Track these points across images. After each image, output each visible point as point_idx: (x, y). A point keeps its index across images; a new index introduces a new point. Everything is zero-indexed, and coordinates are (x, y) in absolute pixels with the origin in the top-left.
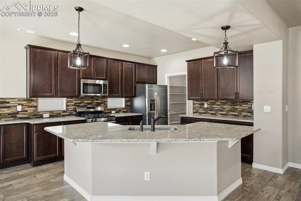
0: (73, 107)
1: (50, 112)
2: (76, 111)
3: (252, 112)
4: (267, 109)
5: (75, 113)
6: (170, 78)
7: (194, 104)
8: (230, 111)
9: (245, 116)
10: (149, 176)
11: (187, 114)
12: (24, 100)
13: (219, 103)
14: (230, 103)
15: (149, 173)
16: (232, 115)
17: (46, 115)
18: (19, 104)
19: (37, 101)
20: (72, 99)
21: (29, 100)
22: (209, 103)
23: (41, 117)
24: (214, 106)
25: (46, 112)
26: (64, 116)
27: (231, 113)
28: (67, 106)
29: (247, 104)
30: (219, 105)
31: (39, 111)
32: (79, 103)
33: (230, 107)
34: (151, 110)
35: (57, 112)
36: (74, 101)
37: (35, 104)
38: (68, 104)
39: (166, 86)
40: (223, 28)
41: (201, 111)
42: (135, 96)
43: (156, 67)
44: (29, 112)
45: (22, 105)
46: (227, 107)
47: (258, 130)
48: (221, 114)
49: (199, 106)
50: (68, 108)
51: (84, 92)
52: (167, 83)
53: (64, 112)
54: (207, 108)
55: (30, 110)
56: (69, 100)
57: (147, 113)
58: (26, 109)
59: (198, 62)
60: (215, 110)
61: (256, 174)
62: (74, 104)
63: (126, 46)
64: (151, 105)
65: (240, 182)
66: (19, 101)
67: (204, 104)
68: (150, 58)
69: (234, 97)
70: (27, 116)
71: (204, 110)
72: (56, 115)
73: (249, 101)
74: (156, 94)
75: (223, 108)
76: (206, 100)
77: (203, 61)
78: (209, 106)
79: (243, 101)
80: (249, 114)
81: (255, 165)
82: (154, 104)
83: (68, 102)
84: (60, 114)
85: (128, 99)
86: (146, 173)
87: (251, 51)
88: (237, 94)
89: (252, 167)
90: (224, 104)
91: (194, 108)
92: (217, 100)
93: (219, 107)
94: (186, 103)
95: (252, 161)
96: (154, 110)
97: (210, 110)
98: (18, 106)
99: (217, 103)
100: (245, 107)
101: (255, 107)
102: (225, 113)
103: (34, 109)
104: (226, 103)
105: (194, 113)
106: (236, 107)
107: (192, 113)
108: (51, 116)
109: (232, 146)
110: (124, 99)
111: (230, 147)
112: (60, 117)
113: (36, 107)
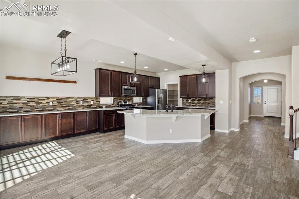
0: (117, 102)
1: (106, 105)
2: (119, 104)
3: (214, 104)
4: (222, 102)
5: (118, 105)
6: (168, 85)
7: (183, 100)
8: (203, 104)
9: (211, 106)
10: (172, 131)
11: (179, 105)
12: (94, 98)
13: (197, 100)
14: (203, 100)
15: (172, 130)
16: (204, 106)
17: (104, 107)
18: (92, 100)
19: (100, 98)
20: (116, 97)
21: (96, 98)
22: (191, 100)
23: (102, 107)
24: (194, 101)
25: (104, 105)
26: (112, 107)
27: (204, 105)
28: (114, 101)
29: (212, 100)
30: (197, 101)
31: (101, 104)
32: (119, 100)
33: (203, 102)
34: (159, 104)
35: (109, 105)
36: (117, 98)
37: (99, 100)
38: (114, 100)
39: (166, 90)
40: (202, 65)
41: (187, 104)
42: (148, 96)
43: (159, 78)
44: (96, 104)
45: (93, 100)
46: (202, 102)
47: (217, 111)
48: (198, 106)
49: (186, 101)
50: (114, 102)
51: (124, 94)
52: (166, 88)
53: (112, 104)
54: (191, 102)
55: (97, 103)
56: (115, 98)
57: (156, 106)
58: (95, 103)
59: (186, 77)
60: (195, 104)
61: (216, 133)
62: (117, 100)
63: (146, 67)
64: (158, 101)
65: (209, 135)
66: (92, 98)
67: (189, 100)
68: (155, 73)
69: (205, 97)
70: (95, 107)
71: (189, 104)
72: (108, 106)
73: (213, 98)
74: (161, 94)
75: (199, 102)
76: (190, 98)
77: (189, 77)
78: (192, 101)
79: (210, 99)
80: (213, 105)
81: (216, 130)
82: (160, 100)
83: (114, 99)
84: (110, 106)
85: (144, 97)
86: (170, 130)
87: (214, 73)
88: (207, 95)
89: (214, 131)
90: (200, 100)
91: (183, 103)
92: (196, 98)
93: (197, 102)
94: (178, 100)
95: (215, 128)
96: (160, 104)
97: (192, 104)
98: (92, 101)
99: (196, 100)
100: (211, 101)
101: (216, 101)
102: (200, 105)
103: (99, 103)
104: (201, 100)
105: (183, 105)
106: (206, 102)
107: (182, 105)
108: (106, 107)
109: (207, 119)
110: (141, 98)
111: (206, 118)
112: (110, 107)
113: (99, 102)
